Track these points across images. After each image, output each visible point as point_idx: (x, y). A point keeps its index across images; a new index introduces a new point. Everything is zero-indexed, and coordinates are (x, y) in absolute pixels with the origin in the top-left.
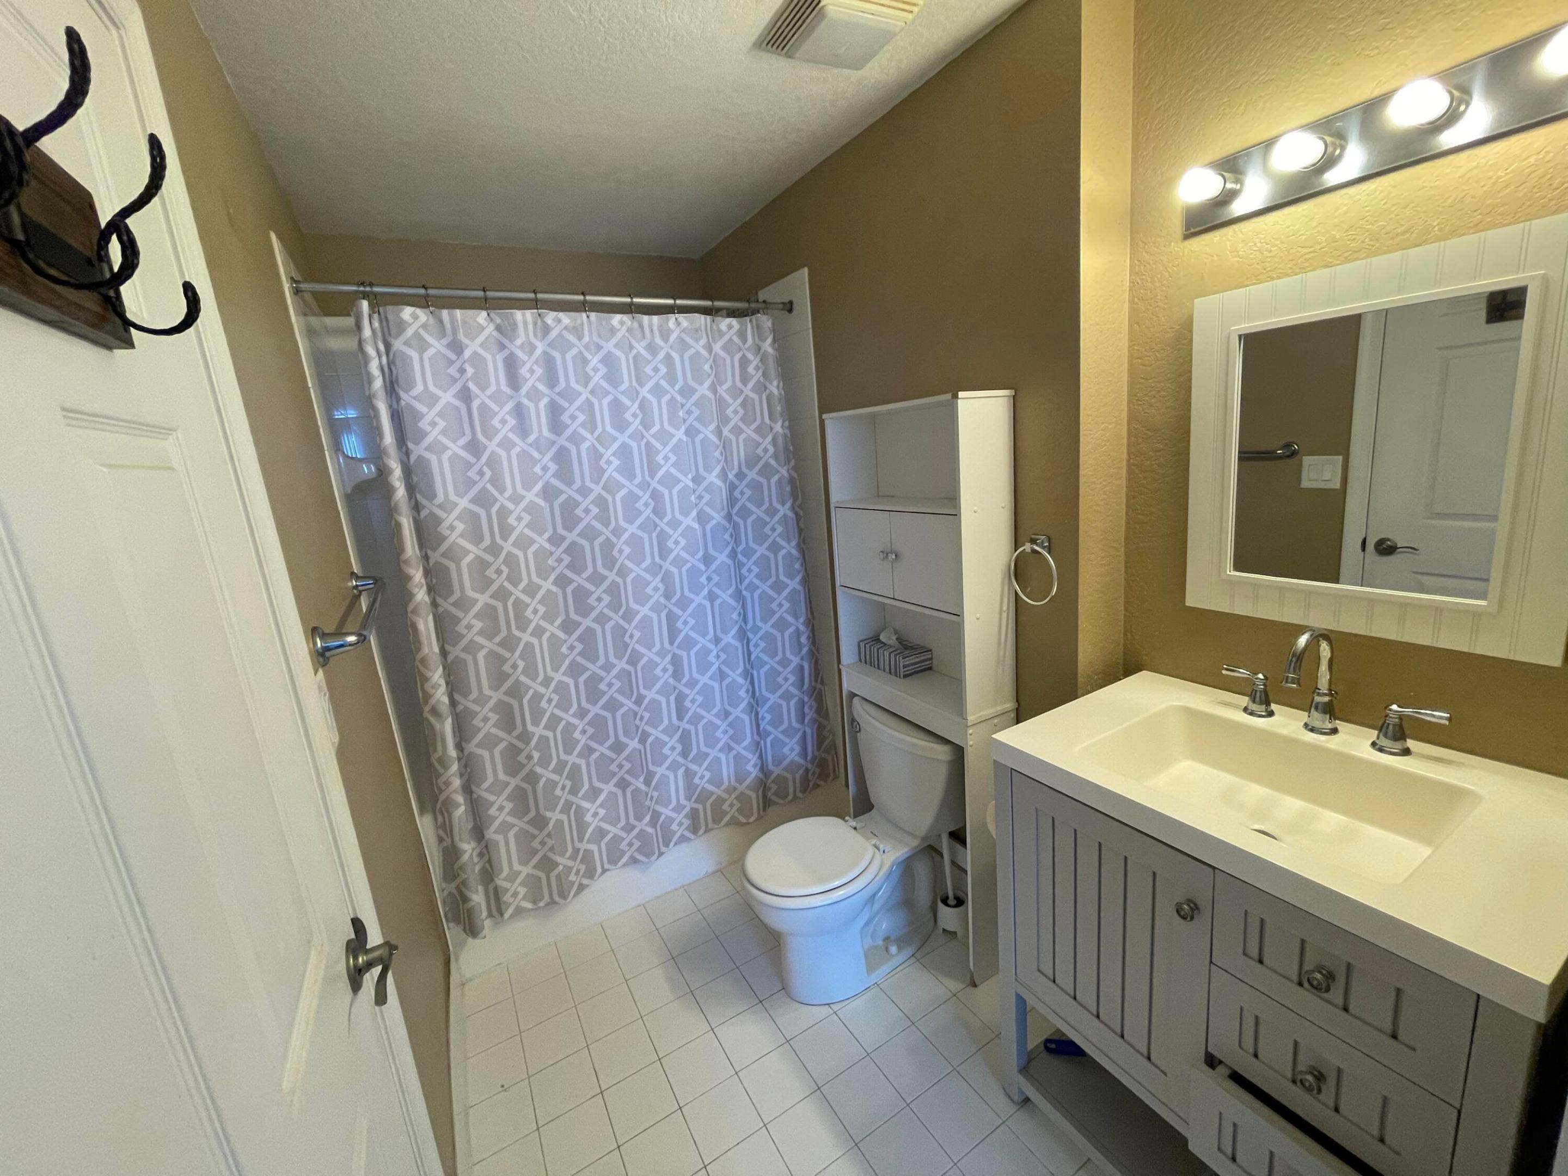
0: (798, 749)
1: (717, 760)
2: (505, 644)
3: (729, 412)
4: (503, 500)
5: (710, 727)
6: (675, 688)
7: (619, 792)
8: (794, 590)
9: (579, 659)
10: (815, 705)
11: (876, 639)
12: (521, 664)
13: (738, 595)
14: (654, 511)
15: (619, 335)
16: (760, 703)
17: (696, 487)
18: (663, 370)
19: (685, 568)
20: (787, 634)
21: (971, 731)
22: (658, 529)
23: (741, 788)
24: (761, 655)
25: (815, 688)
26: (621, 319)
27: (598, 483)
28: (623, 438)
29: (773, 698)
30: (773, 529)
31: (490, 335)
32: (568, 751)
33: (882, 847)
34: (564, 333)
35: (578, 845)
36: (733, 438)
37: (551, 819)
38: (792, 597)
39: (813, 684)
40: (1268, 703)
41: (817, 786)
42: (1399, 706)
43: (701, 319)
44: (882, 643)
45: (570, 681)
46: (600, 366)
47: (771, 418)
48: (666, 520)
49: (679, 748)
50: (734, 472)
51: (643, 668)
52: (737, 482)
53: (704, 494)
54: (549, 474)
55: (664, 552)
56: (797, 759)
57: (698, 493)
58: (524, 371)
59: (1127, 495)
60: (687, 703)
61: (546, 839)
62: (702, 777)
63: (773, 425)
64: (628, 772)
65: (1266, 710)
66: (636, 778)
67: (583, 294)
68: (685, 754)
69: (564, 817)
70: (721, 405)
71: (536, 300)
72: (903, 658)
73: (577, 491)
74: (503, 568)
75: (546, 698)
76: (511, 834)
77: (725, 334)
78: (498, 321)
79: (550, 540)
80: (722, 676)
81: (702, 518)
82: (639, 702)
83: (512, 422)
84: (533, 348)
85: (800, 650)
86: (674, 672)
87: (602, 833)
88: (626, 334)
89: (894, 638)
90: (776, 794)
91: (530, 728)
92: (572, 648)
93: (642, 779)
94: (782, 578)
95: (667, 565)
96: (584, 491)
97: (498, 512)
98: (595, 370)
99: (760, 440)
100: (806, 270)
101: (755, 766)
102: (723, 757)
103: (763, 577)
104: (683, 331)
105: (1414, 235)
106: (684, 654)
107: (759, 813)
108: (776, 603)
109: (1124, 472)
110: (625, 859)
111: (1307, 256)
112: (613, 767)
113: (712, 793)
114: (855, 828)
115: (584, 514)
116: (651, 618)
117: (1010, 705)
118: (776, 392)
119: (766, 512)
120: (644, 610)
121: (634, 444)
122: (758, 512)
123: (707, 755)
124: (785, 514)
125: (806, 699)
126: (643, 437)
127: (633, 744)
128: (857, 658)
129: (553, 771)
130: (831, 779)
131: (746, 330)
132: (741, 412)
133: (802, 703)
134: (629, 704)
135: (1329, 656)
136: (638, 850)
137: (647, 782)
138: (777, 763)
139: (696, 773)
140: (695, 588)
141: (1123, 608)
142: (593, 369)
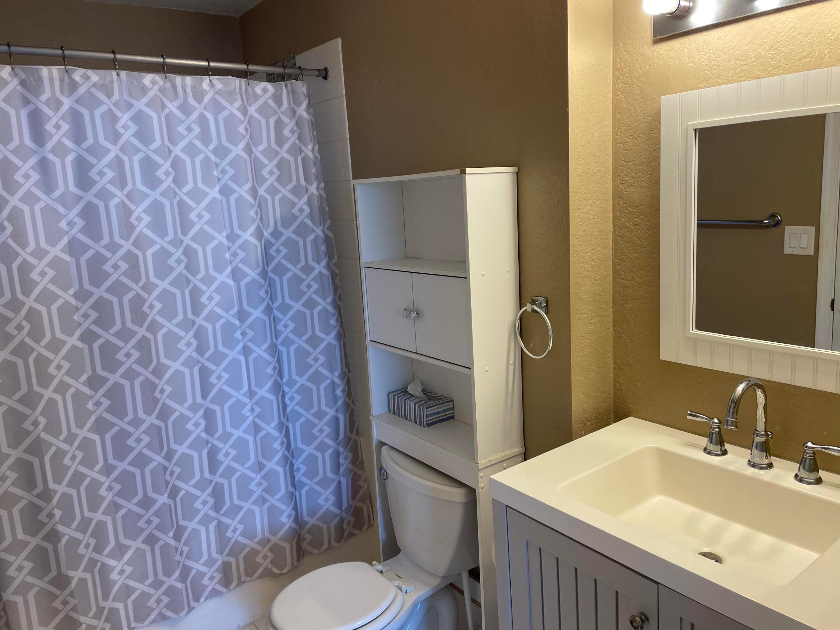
0: (332, 498)
1: (250, 513)
2: (25, 400)
3: (265, 172)
4: (25, 255)
5: (244, 480)
6: (207, 442)
7: (147, 548)
8: (329, 344)
9: (106, 415)
10: (350, 455)
11: (404, 391)
12: (43, 421)
13: (274, 350)
14: (187, 268)
15: (151, 94)
16: (295, 455)
17: (231, 244)
18: (197, 130)
19: (218, 325)
20: (322, 387)
21: (481, 474)
22: (191, 285)
23: (275, 540)
24: (297, 408)
25: (350, 439)
26: (153, 78)
27: (127, 240)
28: (155, 195)
29: (309, 450)
30: (309, 286)
31: (14, 89)
32: (93, 508)
33: (404, 587)
34: (94, 91)
35: (103, 604)
36: (269, 198)
37: (73, 577)
38: (328, 350)
39: (348, 434)
40: (722, 444)
41: (352, 535)
42: (813, 444)
43: (236, 82)
44: (410, 394)
45: (96, 438)
46: (130, 123)
47: (306, 179)
48: (199, 276)
49: (211, 501)
50: (270, 230)
51: (173, 423)
52: (273, 241)
53: (239, 251)
54: (75, 230)
55: (197, 307)
56: (332, 509)
57: (232, 250)
58: (49, 127)
59: (613, 262)
60: (220, 457)
61: (69, 599)
62: (235, 530)
63: (308, 187)
64: (157, 528)
65: (721, 449)
66: (166, 533)
67: (113, 52)
68: (217, 507)
69: (88, 576)
70: (257, 166)
71: (64, 57)
72: (427, 408)
73: (106, 247)
74: (25, 323)
75: (69, 456)
76: (31, 595)
77: (260, 97)
78: (23, 76)
79: (76, 296)
80: (256, 429)
81: (236, 275)
82: (169, 457)
83: (35, 177)
84: (58, 104)
85: (336, 402)
86: (207, 427)
87: (128, 590)
88: (159, 94)
89: (420, 390)
90: (310, 544)
91: (52, 485)
92: (98, 404)
93: (171, 534)
94: (318, 333)
95: (200, 321)
96: (113, 247)
97: (19, 268)
98: (126, 127)
99: (296, 200)
100: (339, 41)
101: (289, 516)
102: (257, 509)
103: (299, 332)
104: (217, 93)
105: (813, 59)
106: (217, 408)
107: (293, 564)
108: (312, 357)
109: (610, 242)
110: (152, 617)
111: (742, 68)
112: (141, 524)
113: (245, 546)
114: (381, 572)
115: (113, 270)
116: (183, 373)
117: (518, 449)
118: (310, 154)
119: (302, 270)
120: (176, 366)
121: (166, 202)
122: (294, 270)
123: (240, 508)
124: (320, 272)
125: (341, 450)
126: (175, 194)
127: (163, 499)
128: (386, 410)
129: (77, 530)
130: (365, 528)
131: (282, 94)
132: (277, 173)
133: (337, 454)
134: (158, 459)
135: (764, 402)
136: (166, 606)
137: (177, 537)
138: (312, 514)
139: (228, 526)
140: (230, 342)
141: (612, 361)
142: (123, 127)
